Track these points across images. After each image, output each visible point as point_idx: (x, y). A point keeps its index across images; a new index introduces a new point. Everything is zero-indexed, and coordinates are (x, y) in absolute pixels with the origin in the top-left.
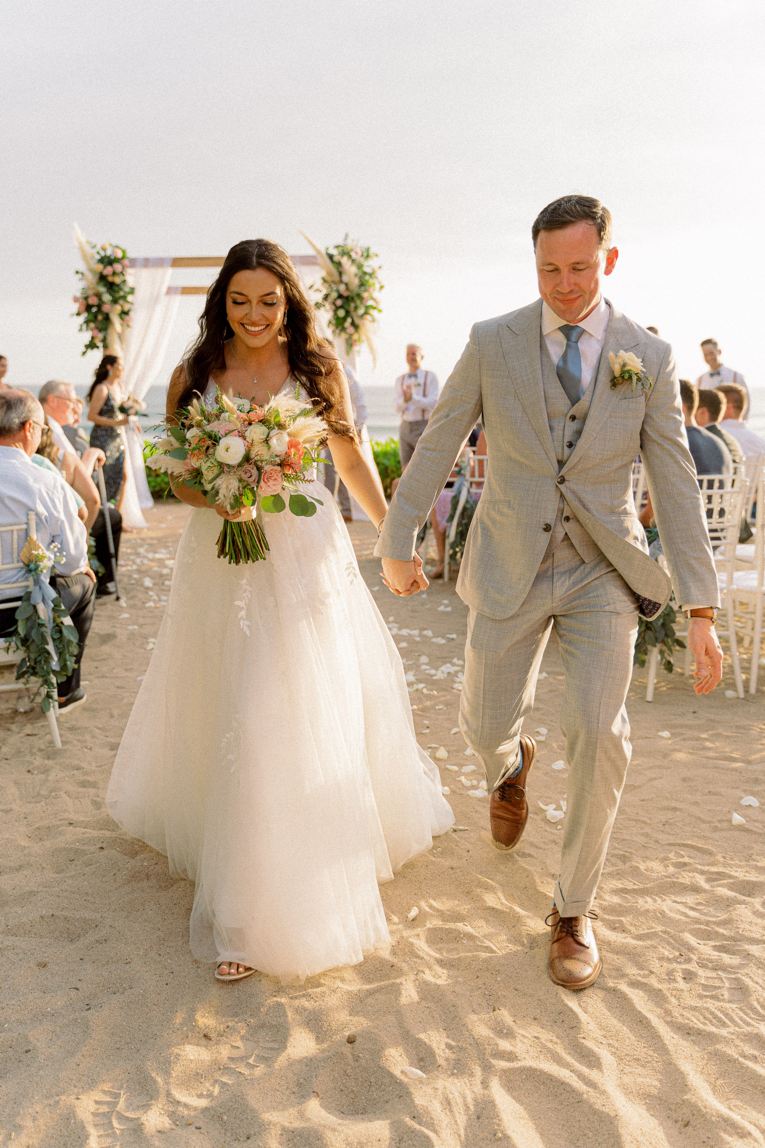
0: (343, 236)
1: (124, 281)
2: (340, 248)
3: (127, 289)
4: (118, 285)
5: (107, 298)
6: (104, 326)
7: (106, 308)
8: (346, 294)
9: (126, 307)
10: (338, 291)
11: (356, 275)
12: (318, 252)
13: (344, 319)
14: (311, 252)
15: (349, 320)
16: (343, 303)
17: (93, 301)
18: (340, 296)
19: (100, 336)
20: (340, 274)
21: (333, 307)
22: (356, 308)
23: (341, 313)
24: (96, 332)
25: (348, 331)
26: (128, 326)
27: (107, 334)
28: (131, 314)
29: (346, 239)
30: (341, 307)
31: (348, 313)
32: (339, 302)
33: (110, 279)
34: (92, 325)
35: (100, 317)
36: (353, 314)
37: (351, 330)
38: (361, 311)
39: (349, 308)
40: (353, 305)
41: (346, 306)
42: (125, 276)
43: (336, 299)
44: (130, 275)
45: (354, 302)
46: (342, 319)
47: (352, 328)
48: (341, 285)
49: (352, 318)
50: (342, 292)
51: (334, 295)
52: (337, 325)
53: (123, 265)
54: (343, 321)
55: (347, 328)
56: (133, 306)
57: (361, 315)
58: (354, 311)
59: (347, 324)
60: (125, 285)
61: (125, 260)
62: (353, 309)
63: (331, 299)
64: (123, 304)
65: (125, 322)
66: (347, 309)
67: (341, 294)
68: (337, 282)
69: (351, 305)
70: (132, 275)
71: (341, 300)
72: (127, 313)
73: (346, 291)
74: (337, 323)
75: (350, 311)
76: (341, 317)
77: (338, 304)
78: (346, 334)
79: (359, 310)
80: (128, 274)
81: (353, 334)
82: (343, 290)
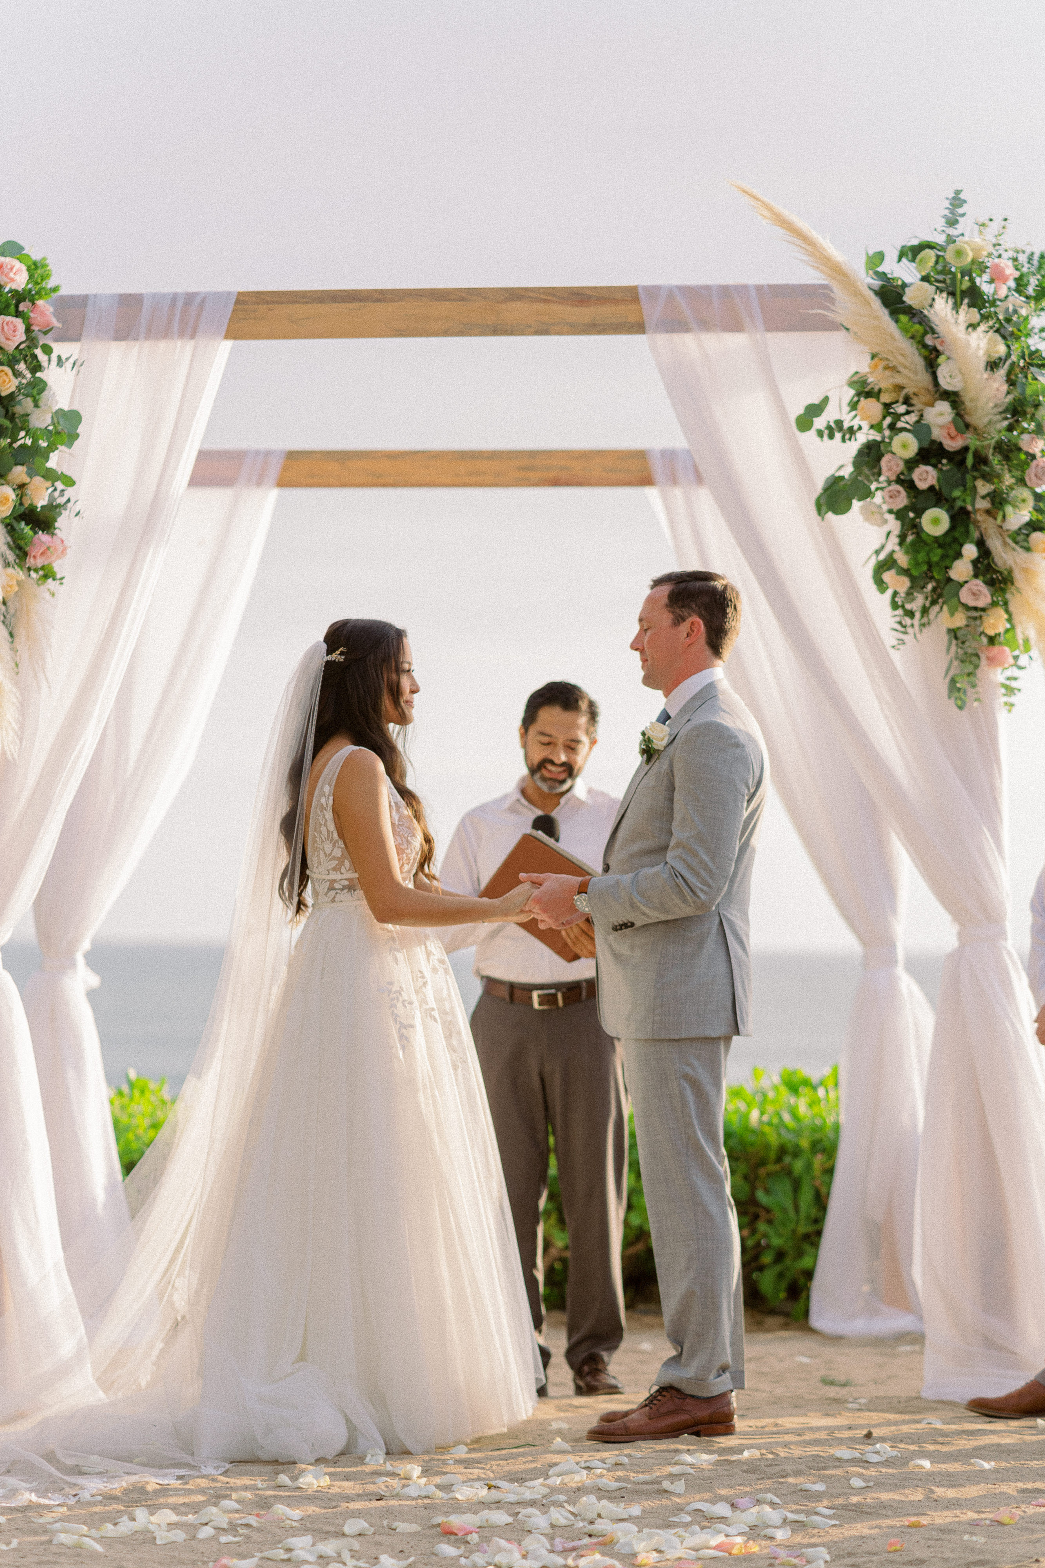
0: (942, 208)
1: (36, 389)
2: (929, 255)
3: (41, 420)
4: (9, 404)
8: (952, 445)
9: (40, 495)
10: (920, 429)
11: (993, 365)
12: (837, 271)
13: (950, 546)
14: (811, 276)
15: (970, 551)
16: (943, 477)
18: (930, 453)
20: (930, 359)
21: (902, 500)
22: (998, 501)
23: (935, 522)
25: (965, 596)
26: (47, 574)
28: (61, 522)
29: (952, 222)
30: (936, 497)
31: (960, 517)
32: (926, 478)
36: (988, 525)
37: (976, 593)
38: (1017, 516)
39: (968, 499)
40: (983, 488)
41: (957, 493)
42: (36, 367)
43: (911, 464)
44: (60, 362)
45: (987, 477)
46: (940, 546)
47: (979, 585)
48: (932, 405)
49: (981, 544)
50: (937, 434)
51: (904, 446)
52: (915, 573)
53: (32, 321)
54: (944, 557)
55: (961, 585)
56: (70, 492)
57: (1018, 532)
58: (988, 512)
59: (961, 570)
60: (41, 403)
61: (40, 303)
62: (983, 504)
63: (890, 466)
64: (26, 479)
65: (30, 562)
66: (959, 503)
67: (933, 442)
68: (915, 394)
69: (975, 488)
70: (69, 365)
71: (935, 466)
72: (42, 518)
73: (953, 432)
74: (917, 564)
75: (972, 516)
76: (936, 538)
77: (922, 485)
78: (952, 614)
79: (1009, 509)
80: (49, 360)
81: (983, 610)
82: (942, 427)
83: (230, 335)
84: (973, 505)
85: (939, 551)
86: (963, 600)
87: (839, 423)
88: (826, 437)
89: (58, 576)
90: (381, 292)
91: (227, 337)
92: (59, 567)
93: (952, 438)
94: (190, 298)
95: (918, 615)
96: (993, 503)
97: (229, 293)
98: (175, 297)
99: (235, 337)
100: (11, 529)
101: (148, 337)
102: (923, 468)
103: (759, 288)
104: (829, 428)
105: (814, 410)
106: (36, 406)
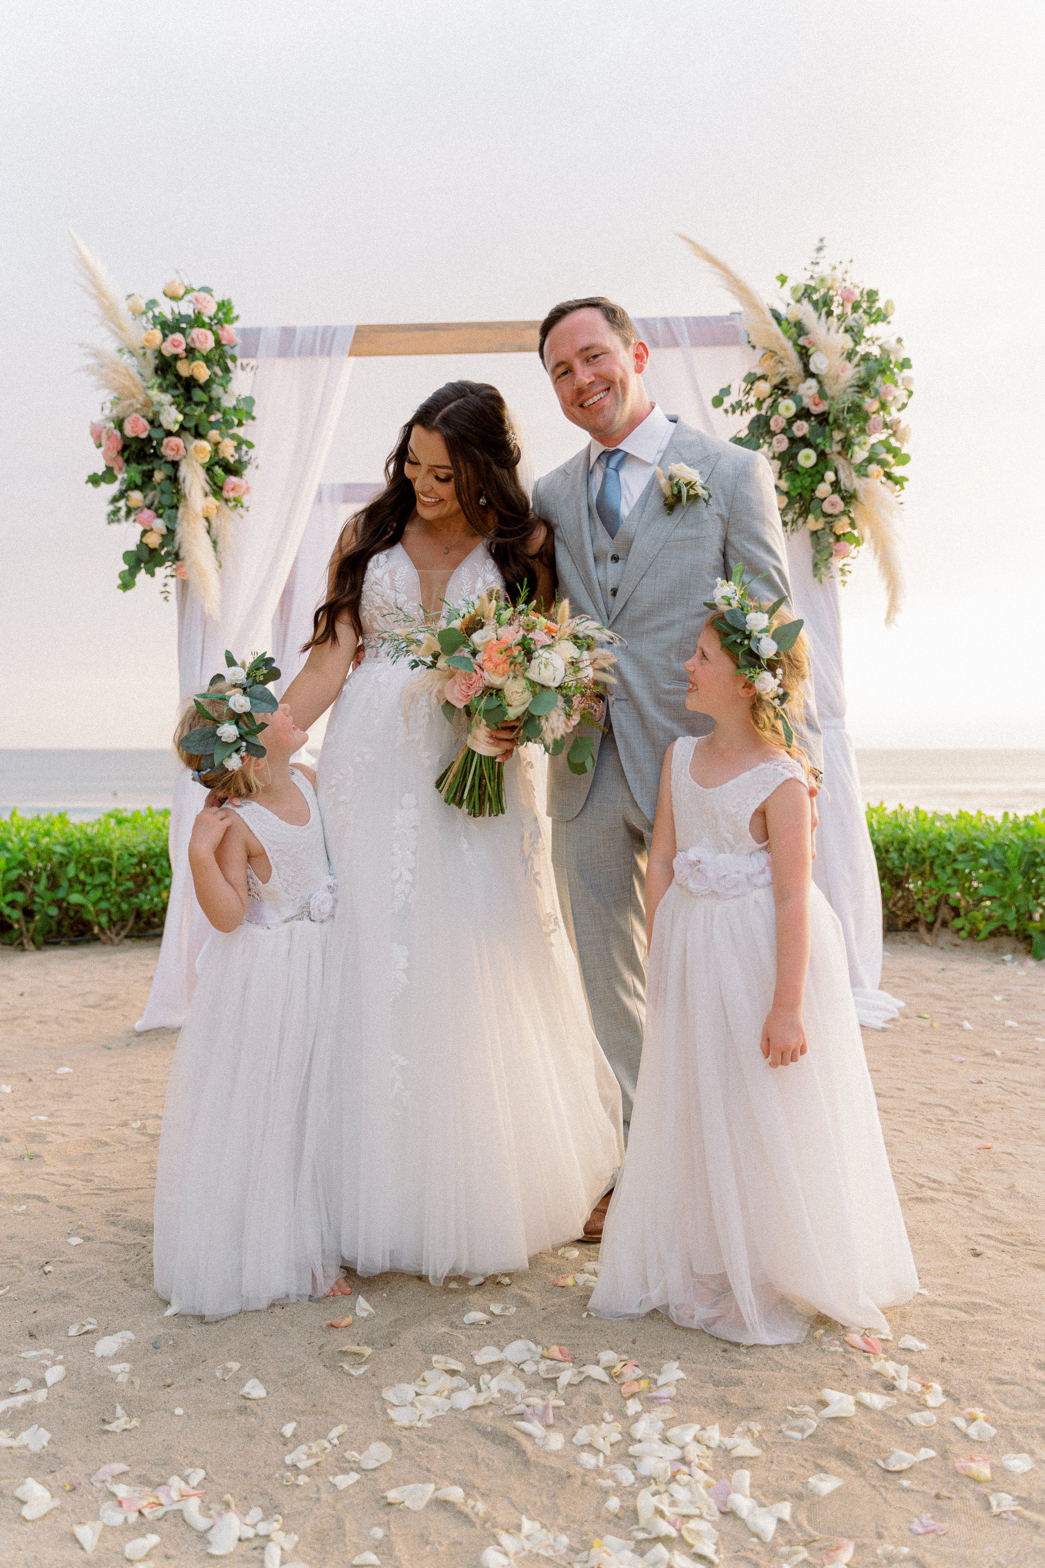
1: (225, 382)
3: (229, 402)
4: (206, 387)
5: (172, 417)
6: (166, 500)
7: (171, 447)
8: (815, 410)
9: (228, 451)
11: (847, 359)
13: (816, 474)
15: (830, 476)
16: (812, 429)
17: (137, 428)
18: (803, 414)
19: (159, 525)
20: (804, 354)
21: (784, 446)
22: (847, 445)
23: (807, 458)
24: (148, 513)
25: (826, 506)
27: (173, 519)
29: (817, 267)
30: (805, 442)
31: (822, 455)
32: (802, 428)
33: (183, 369)
34: (136, 496)
35: (158, 476)
36: (839, 462)
37: (833, 504)
38: (860, 454)
39: (827, 444)
40: (838, 435)
41: (819, 440)
42: (226, 370)
43: (790, 422)
44: (243, 368)
45: (839, 427)
46: (810, 476)
47: (836, 498)
48: (804, 382)
49: (836, 473)
50: (807, 402)
51: (788, 408)
52: (793, 494)
53: (221, 337)
54: (812, 482)
55: (823, 500)
56: (252, 452)
57: (861, 465)
58: (839, 453)
59: (823, 489)
60: (228, 390)
61: (227, 326)
62: (837, 448)
63: (777, 423)
64: (219, 439)
65: (225, 494)
66: (822, 447)
67: (803, 408)
68: (791, 378)
69: (831, 436)
70: (248, 369)
71: (807, 421)
72: (233, 468)
73: (817, 401)
74: (795, 488)
75: (829, 457)
76: (807, 469)
77: (799, 434)
78: (817, 520)
79: (856, 448)
80: (236, 366)
81: (836, 516)
82: (809, 397)
83: (353, 353)
84: (831, 447)
85: (809, 480)
86: (824, 510)
87: (739, 403)
88: (730, 414)
89: (245, 505)
90: (447, 324)
91: (351, 354)
92: (245, 500)
93: (816, 405)
94: (326, 329)
95: (790, 524)
96: (843, 447)
97: (351, 326)
98: (317, 328)
99: (356, 355)
100: (209, 470)
101: (300, 353)
102: (799, 423)
103: (687, 319)
104: (732, 406)
105: (726, 391)
106: (226, 392)
